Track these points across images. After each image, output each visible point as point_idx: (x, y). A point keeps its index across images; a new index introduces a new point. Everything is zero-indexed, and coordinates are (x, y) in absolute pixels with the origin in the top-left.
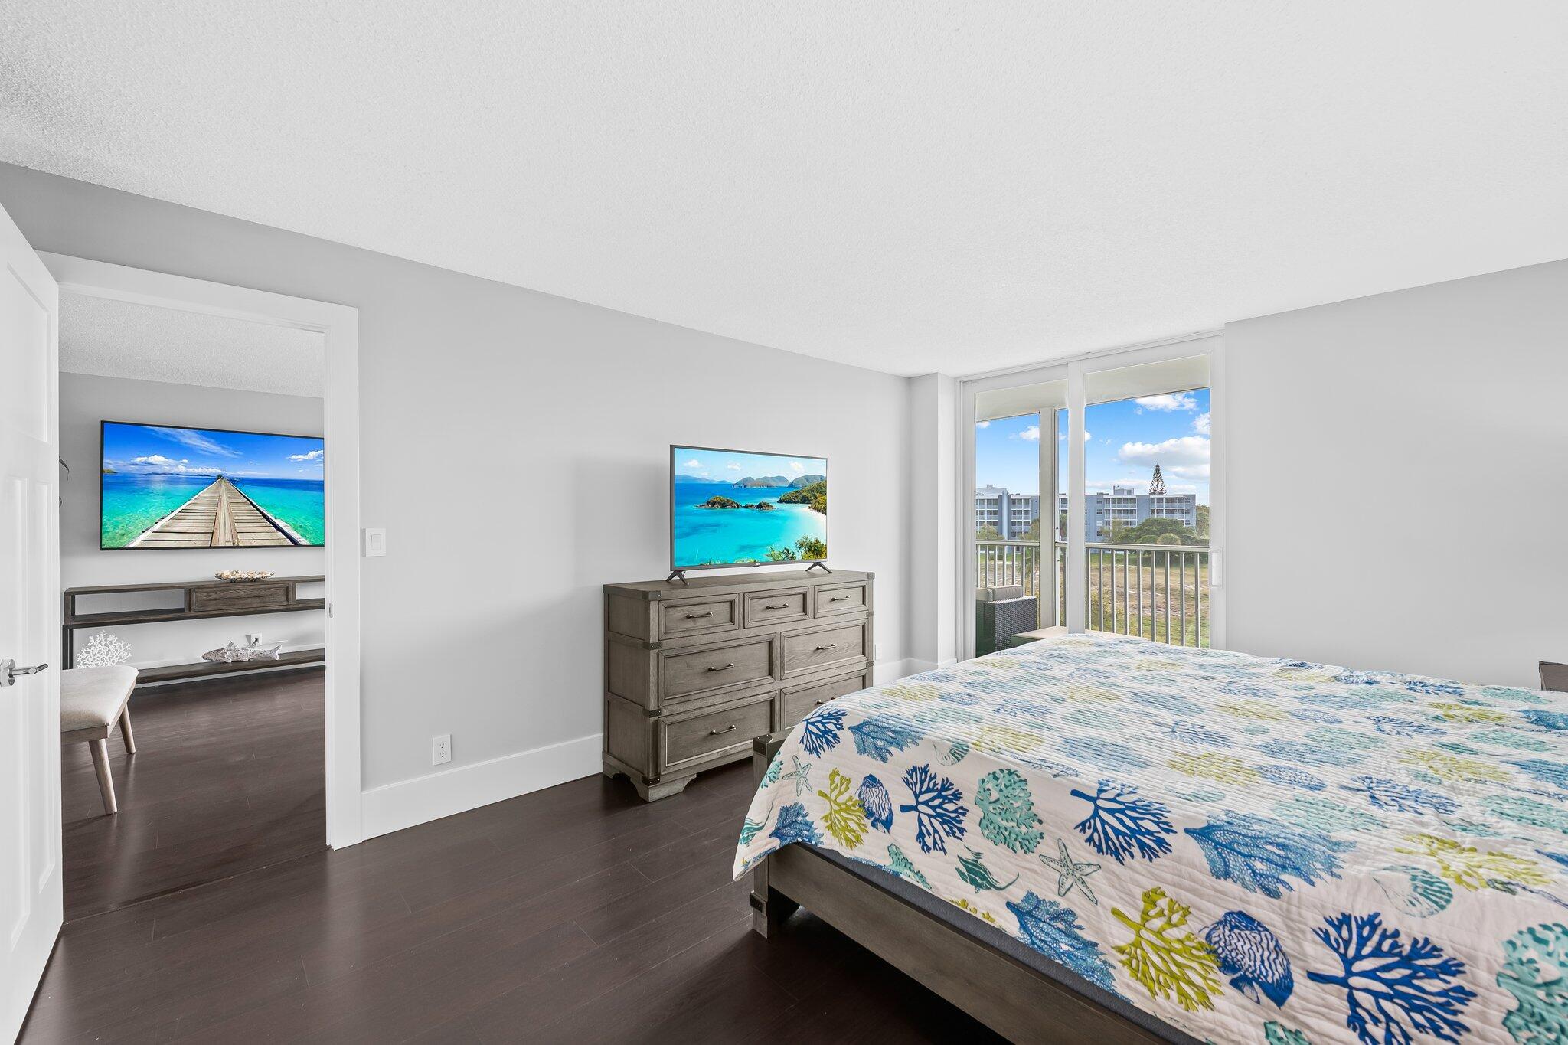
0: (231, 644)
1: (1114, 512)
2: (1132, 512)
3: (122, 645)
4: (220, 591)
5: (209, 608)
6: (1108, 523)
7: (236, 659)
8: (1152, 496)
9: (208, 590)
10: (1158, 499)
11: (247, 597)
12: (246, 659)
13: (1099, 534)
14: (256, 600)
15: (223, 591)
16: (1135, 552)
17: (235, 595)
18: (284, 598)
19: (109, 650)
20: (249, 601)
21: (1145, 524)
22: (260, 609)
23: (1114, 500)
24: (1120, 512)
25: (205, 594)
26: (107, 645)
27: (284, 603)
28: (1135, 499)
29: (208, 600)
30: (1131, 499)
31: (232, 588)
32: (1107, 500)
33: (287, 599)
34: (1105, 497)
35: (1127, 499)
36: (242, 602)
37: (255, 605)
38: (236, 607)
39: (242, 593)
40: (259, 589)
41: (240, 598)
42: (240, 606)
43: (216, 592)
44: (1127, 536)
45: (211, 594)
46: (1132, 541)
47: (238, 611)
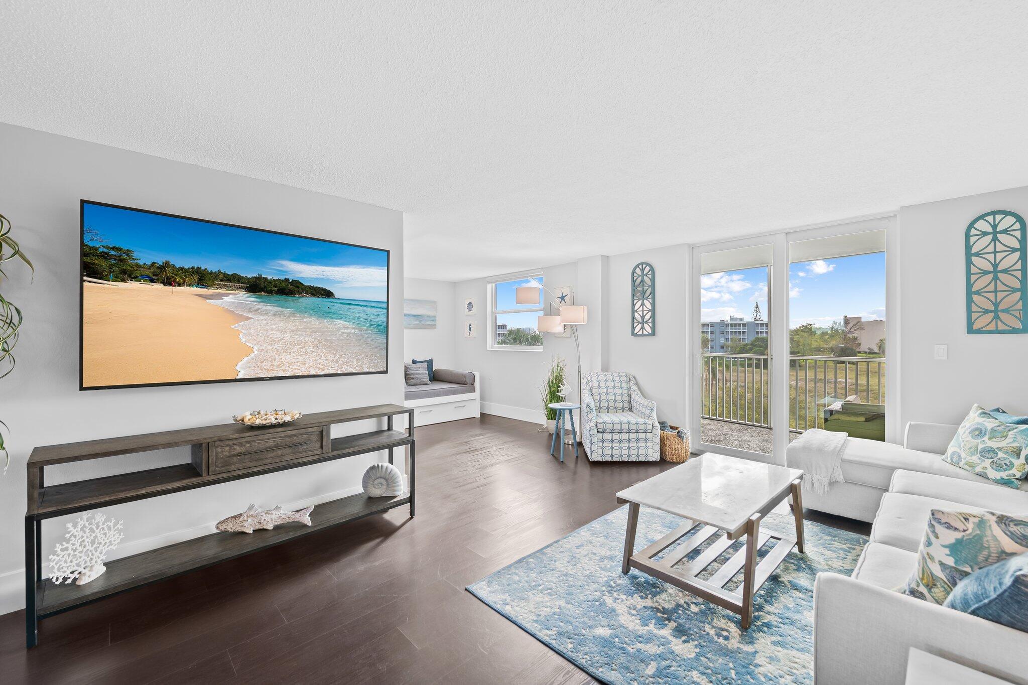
0: (251, 507)
1: (732, 333)
2: (744, 333)
3: (112, 524)
4: (246, 442)
5: (233, 467)
6: (728, 340)
7: (258, 527)
8: (757, 322)
9: (231, 442)
10: (761, 324)
11: (277, 447)
12: (270, 527)
13: (722, 347)
14: (288, 450)
15: (249, 442)
16: (750, 359)
17: (262, 445)
18: (318, 445)
19: (95, 537)
20: (280, 452)
21: (755, 341)
22: (292, 462)
23: (732, 325)
24: (736, 333)
25: (227, 448)
26: (92, 530)
27: (319, 452)
28: (746, 324)
29: (230, 457)
30: (743, 324)
31: (260, 438)
32: (727, 325)
33: (322, 447)
34: (726, 323)
35: (741, 324)
36: (271, 455)
37: (286, 458)
38: (264, 462)
39: (271, 443)
40: (290, 436)
41: (270, 449)
42: (270, 461)
43: (240, 445)
44: (743, 349)
45: (235, 447)
46: (747, 352)
47: (267, 467)
